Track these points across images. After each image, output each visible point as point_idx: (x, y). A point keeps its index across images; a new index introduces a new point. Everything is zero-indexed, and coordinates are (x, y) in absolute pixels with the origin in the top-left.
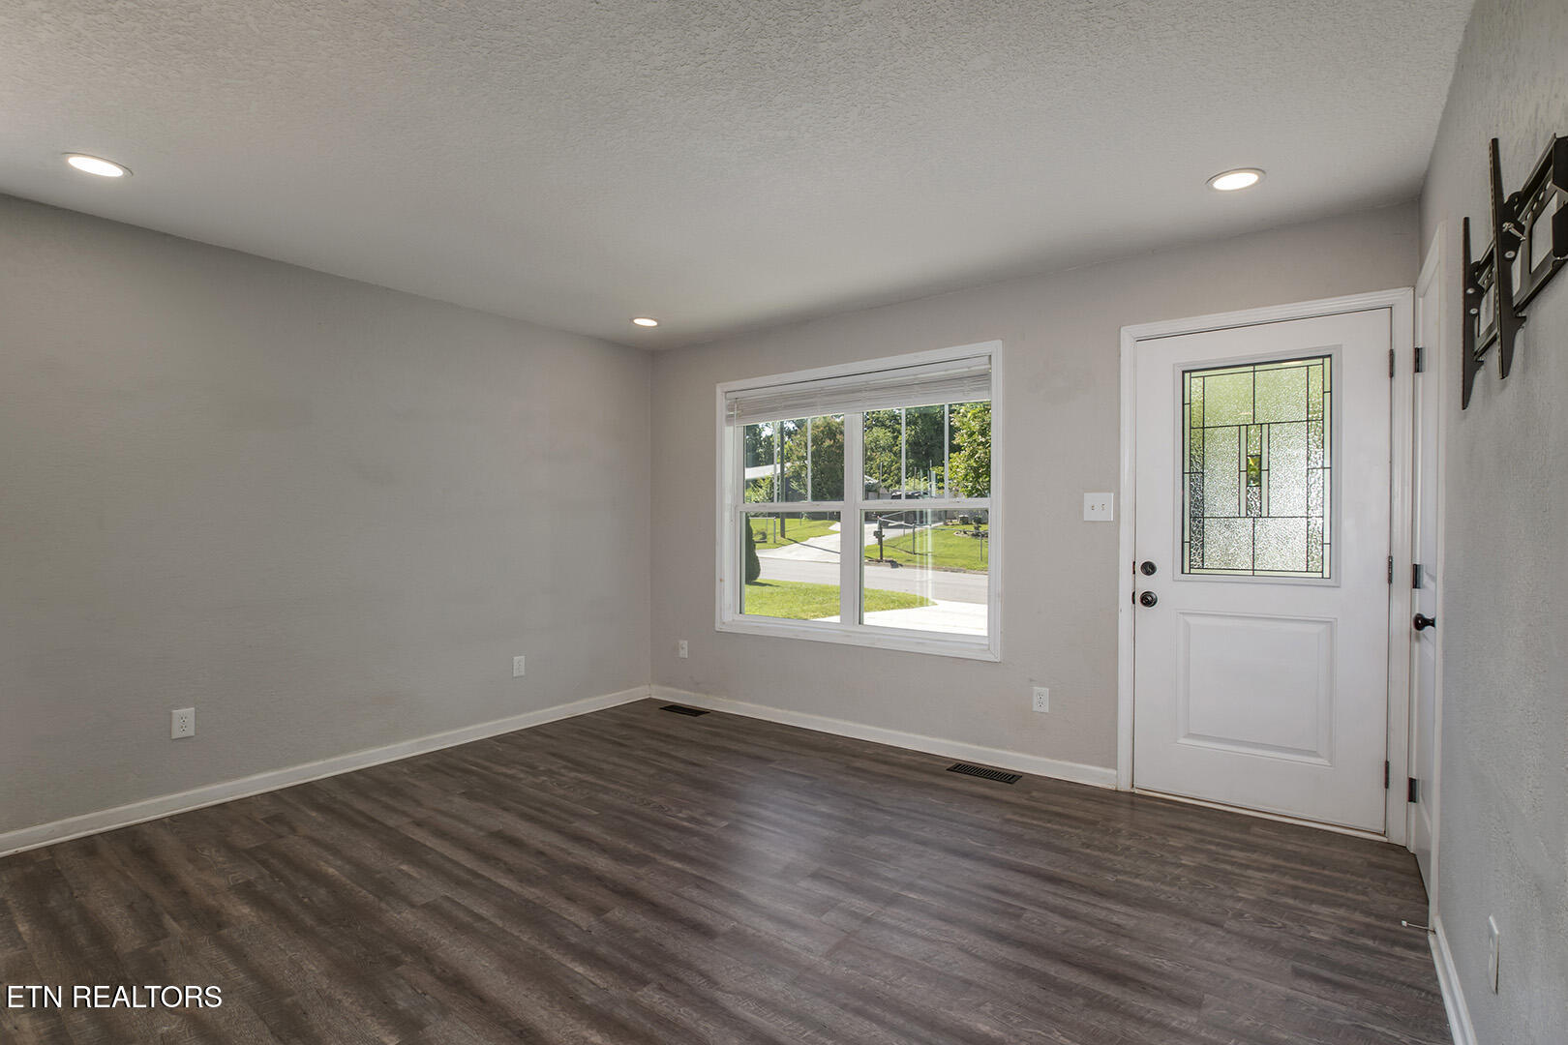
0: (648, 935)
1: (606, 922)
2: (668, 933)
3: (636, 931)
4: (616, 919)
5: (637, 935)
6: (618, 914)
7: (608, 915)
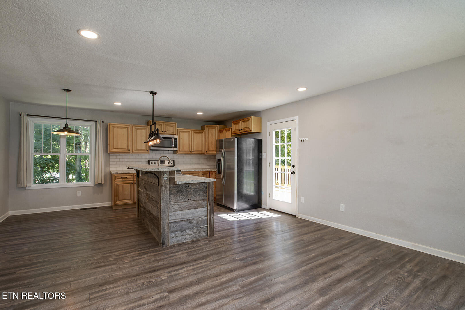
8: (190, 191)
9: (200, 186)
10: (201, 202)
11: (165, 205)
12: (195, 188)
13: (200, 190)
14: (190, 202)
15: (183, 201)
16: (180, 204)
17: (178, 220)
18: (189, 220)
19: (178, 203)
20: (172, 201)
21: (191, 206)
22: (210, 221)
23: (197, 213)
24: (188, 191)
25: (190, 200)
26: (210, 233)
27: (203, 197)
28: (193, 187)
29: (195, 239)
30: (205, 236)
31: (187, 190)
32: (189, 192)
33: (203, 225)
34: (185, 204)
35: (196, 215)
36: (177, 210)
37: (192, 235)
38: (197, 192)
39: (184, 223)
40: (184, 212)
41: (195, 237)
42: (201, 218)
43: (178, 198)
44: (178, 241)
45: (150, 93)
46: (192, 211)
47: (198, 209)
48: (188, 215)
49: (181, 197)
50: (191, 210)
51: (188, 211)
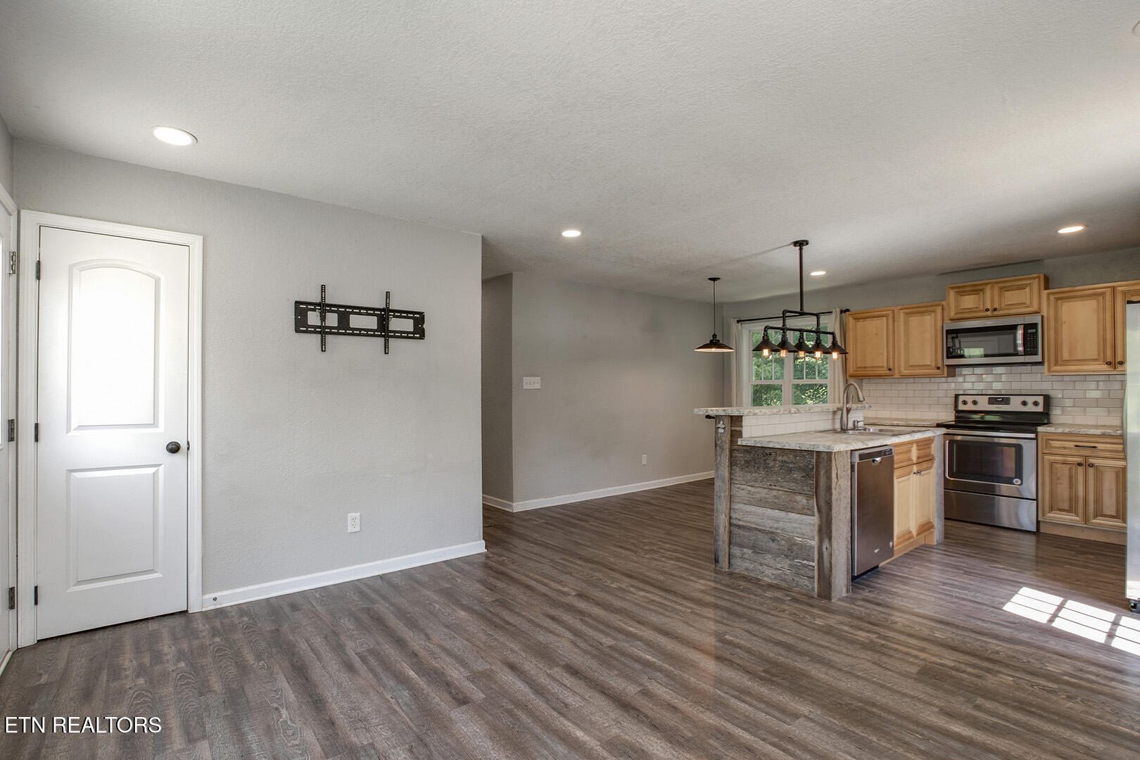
0: (608, 672)
1: (641, 685)
2: (595, 671)
3: (616, 675)
4: (632, 685)
5: (616, 672)
6: (631, 690)
7: (639, 689)
8: (774, 466)
9: (798, 458)
10: (799, 498)
11: (720, 483)
12: (785, 461)
13: (799, 469)
14: (775, 493)
15: (757, 485)
16: (752, 489)
17: (749, 524)
18: (772, 533)
19: (749, 488)
20: (736, 480)
21: (776, 500)
22: (819, 554)
23: (789, 522)
24: (768, 464)
25: (774, 488)
26: (819, 587)
27: (805, 488)
28: (780, 458)
29: (784, 585)
30: (809, 590)
31: (767, 461)
32: (771, 467)
33: (805, 560)
34: (763, 493)
35: (788, 526)
36: (746, 502)
37: (779, 572)
38: (791, 471)
39: (760, 536)
40: (760, 510)
41: (784, 580)
42: (800, 539)
43: (749, 476)
44: (747, 569)
45: (792, 246)
46: (777, 513)
47: (793, 514)
48: (769, 521)
49: (754, 475)
50: (777, 511)
51: (769, 512)
